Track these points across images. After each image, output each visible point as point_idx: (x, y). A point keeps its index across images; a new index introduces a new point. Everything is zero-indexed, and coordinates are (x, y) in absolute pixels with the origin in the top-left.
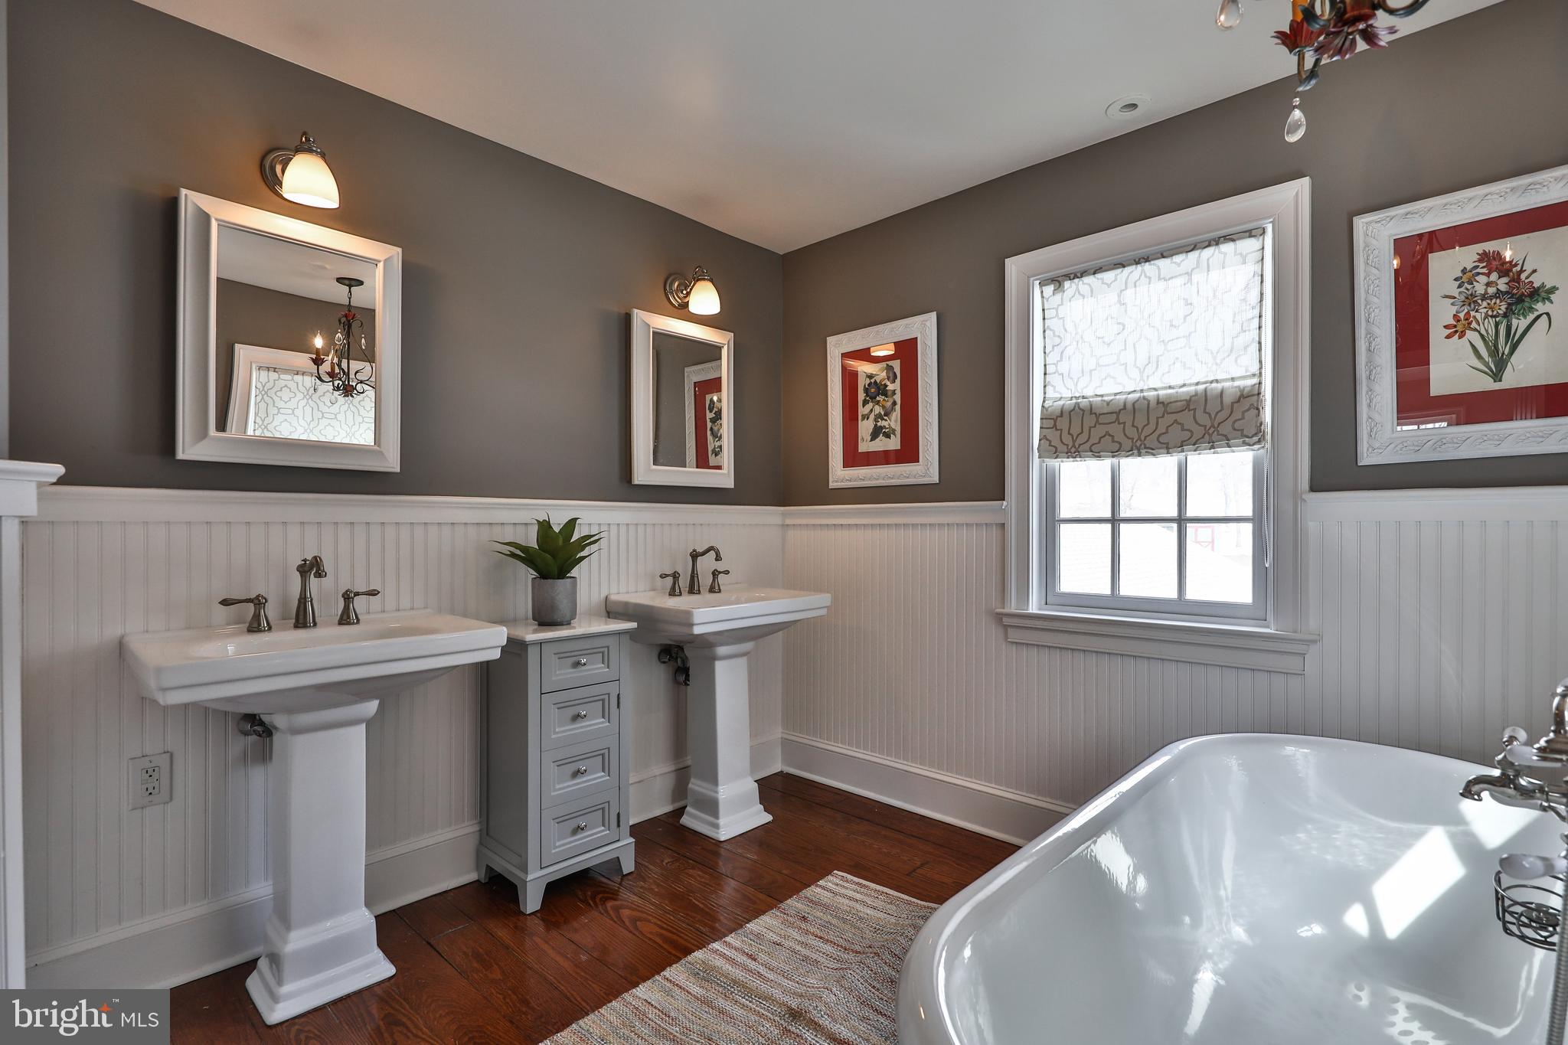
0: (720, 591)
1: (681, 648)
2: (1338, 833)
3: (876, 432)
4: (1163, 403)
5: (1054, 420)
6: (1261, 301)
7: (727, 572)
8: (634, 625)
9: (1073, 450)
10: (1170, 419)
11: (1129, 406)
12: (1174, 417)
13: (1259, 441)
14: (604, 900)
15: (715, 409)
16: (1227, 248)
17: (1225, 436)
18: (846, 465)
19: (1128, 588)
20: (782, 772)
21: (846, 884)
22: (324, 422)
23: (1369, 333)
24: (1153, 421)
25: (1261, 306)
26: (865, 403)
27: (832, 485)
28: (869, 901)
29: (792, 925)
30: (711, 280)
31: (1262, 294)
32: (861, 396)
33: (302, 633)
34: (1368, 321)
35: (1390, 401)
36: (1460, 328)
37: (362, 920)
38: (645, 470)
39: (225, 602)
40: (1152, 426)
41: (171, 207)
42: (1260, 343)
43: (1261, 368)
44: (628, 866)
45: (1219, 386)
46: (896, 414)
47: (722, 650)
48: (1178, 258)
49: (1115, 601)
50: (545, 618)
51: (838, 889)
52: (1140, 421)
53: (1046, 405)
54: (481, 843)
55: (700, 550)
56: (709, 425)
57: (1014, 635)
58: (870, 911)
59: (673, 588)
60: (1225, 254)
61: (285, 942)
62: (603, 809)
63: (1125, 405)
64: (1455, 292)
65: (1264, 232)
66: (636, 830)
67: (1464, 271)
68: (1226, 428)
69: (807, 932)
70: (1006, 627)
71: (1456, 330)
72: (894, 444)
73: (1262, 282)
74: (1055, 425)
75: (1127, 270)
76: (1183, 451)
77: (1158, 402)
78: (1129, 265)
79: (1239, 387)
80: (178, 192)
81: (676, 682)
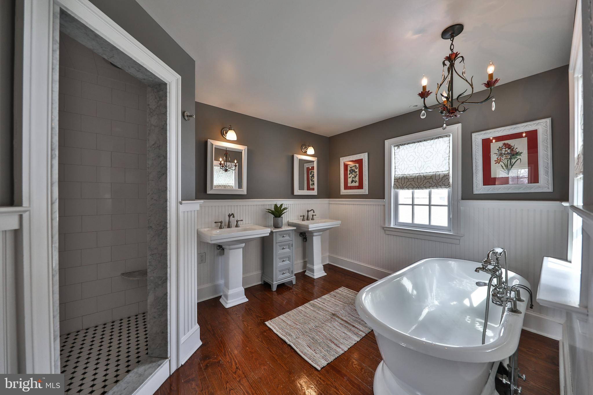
0: (314, 220)
1: (305, 233)
2: (464, 282)
3: (352, 181)
4: (425, 177)
5: (397, 180)
6: (449, 153)
7: (316, 215)
8: (296, 228)
9: (402, 187)
10: (426, 181)
11: (416, 177)
12: (428, 180)
13: (449, 187)
14: (290, 290)
15: (312, 174)
16: (441, 139)
17: (440, 185)
18: (345, 189)
19: (416, 222)
20: (328, 264)
21: (345, 290)
22: (219, 178)
23: (476, 162)
24: (422, 181)
25: (449, 154)
26: (350, 174)
27: (341, 194)
28: (350, 293)
29: (332, 297)
30: (312, 146)
31: (449, 151)
32: (349, 172)
33: (229, 229)
34: (476, 159)
35: (481, 179)
36: (498, 161)
37: (242, 289)
38: (297, 192)
39: (215, 223)
40: (422, 182)
41: (206, 143)
42: (449, 163)
43: (449, 169)
44: (294, 283)
45: (439, 173)
46: (357, 177)
47: (315, 234)
48: (428, 141)
49: (413, 225)
50: (276, 226)
51: (343, 291)
52: (419, 181)
53: (395, 176)
54: (262, 275)
55: (309, 210)
56: (310, 178)
57: (387, 232)
58: (350, 296)
59: (303, 219)
60: (440, 141)
61: (228, 292)
62: (289, 269)
63: (415, 177)
64: (497, 153)
65: (450, 136)
66: (296, 275)
67: (499, 147)
69: (336, 299)
70: (385, 230)
72: (357, 184)
73: (449, 148)
74: (398, 181)
75: (416, 144)
76: (430, 189)
77: (424, 177)
78: (416, 143)
79: (444, 173)
80: (208, 140)
81: (303, 241)
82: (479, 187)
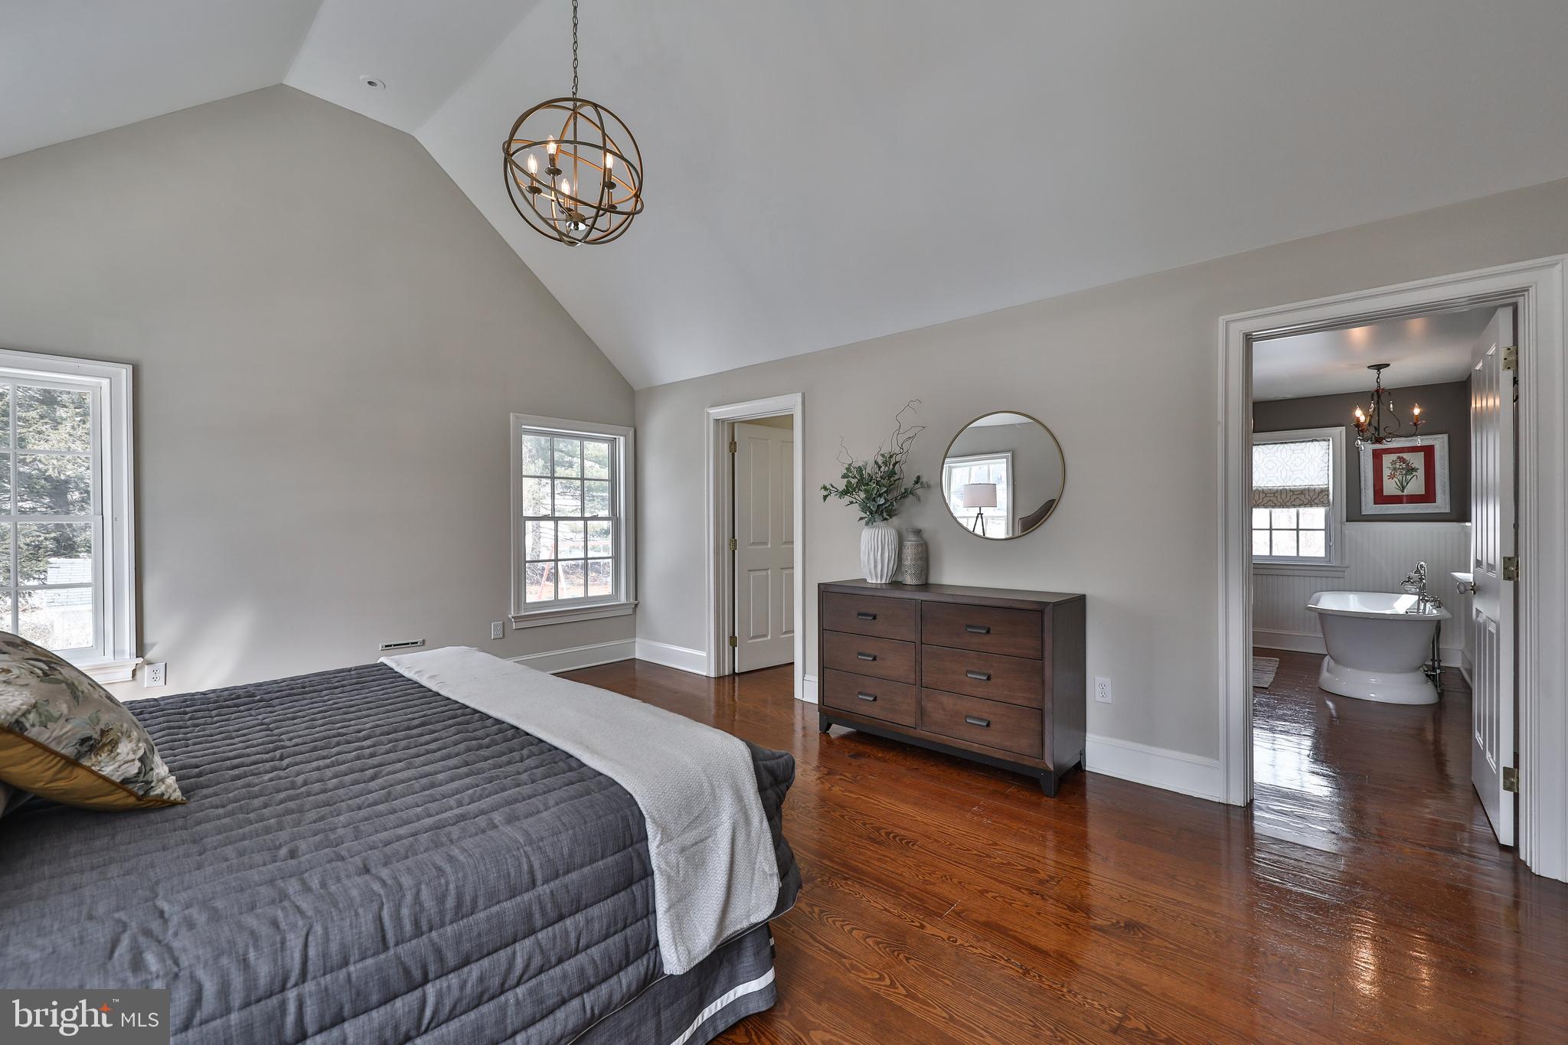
9: (1257, 505)
10: (1295, 497)
13: (1328, 505)
16: (1315, 443)
17: (1314, 503)
19: (1276, 552)
24: (1288, 497)
25: (1328, 464)
31: (1329, 460)
34: (1364, 473)
35: (1371, 495)
42: (1328, 474)
43: (1329, 482)
45: (1313, 487)
48: (1297, 444)
49: (1271, 557)
52: (1284, 497)
60: (1315, 446)
63: (1277, 491)
64: (1390, 466)
65: (1330, 441)
67: (1393, 461)
68: (1317, 501)
71: (1392, 477)
73: (1329, 455)
76: (1299, 507)
77: (1291, 491)
79: (1320, 487)
82: (1369, 506)
